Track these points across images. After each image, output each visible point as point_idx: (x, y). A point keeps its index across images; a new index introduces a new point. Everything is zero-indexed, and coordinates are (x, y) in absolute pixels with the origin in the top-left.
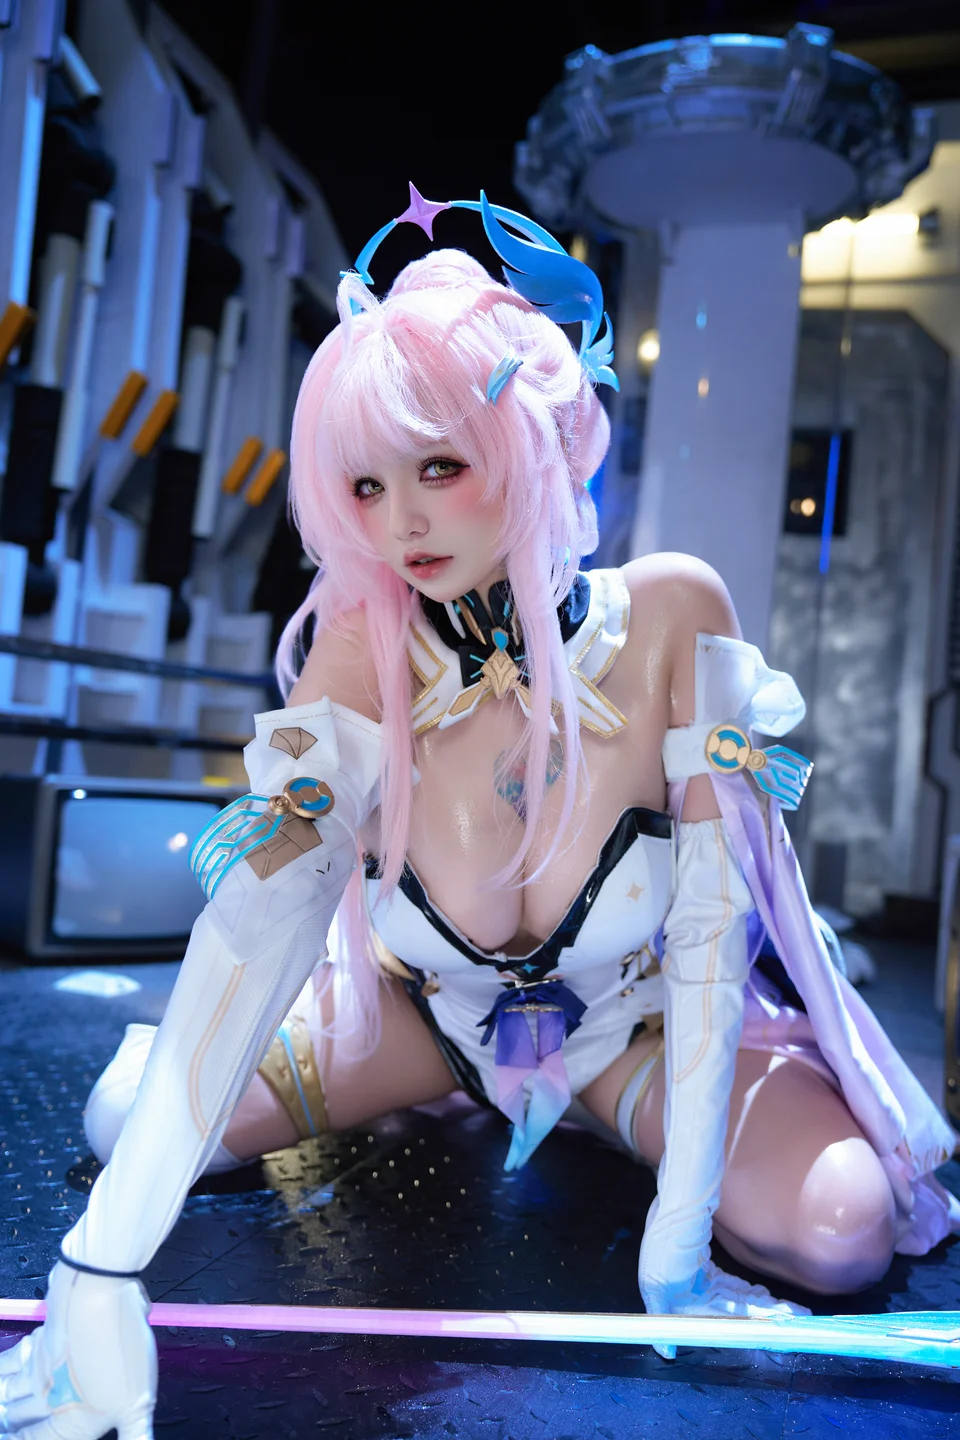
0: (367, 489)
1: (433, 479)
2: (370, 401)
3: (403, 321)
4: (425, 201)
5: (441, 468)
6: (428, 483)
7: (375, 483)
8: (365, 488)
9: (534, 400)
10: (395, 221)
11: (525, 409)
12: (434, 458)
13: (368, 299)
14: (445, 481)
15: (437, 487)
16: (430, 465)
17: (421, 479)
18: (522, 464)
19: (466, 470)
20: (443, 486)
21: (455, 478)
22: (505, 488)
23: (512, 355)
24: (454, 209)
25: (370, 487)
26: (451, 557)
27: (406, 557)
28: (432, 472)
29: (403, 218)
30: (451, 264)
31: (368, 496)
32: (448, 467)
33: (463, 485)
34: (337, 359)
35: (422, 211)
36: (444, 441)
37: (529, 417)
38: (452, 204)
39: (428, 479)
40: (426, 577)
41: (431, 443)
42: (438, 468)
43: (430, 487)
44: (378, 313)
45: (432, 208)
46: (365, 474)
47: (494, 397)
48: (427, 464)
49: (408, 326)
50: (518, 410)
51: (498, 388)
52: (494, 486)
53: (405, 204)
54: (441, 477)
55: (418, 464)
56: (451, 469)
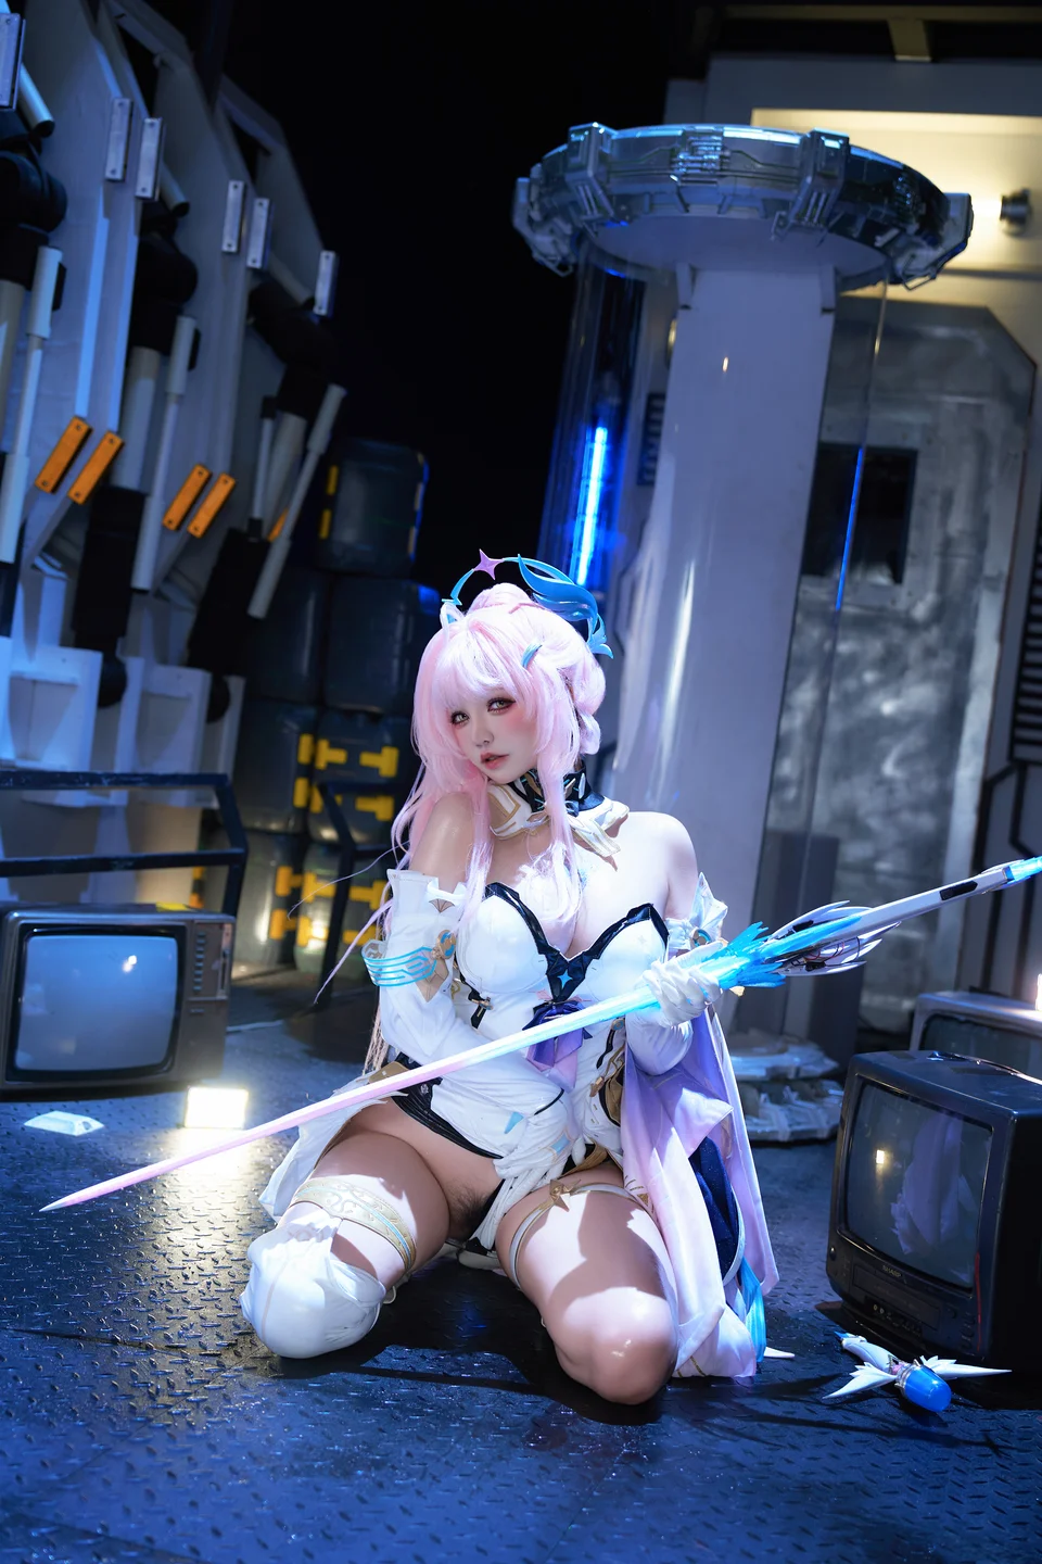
0: (458, 719)
1: (496, 710)
2: (459, 668)
3: (476, 625)
4: (490, 558)
5: (500, 704)
6: (493, 712)
7: (464, 715)
8: (457, 718)
9: (548, 664)
10: (473, 570)
12: (496, 698)
13: (457, 614)
14: (502, 710)
15: (497, 714)
16: (493, 701)
17: (489, 710)
18: (543, 699)
19: (514, 704)
20: (500, 714)
21: (507, 708)
23: (535, 643)
24: (505, 562)
25: (461, 717)
26: (509, 755)
27: (482, 756)
28: (495, 706)
29: (479, 568)
30: (506, 592)
31: (459, 723)
32: (502, 702)
33: (512, 713)
34: (440, 648)
35: (488, 564)
36: (501, 688)
37: (547, 676)
38: (504, 560)
39: (492, 710)
40: (492, 768)
41: (494, 689)
42: (498, 704)
43: (494, 714)
44: (464, 621)
45: (492, 563)
46: (455, 709)
47: (526, 665)
48: (491, 702)
49: (479, 628)
50: (540, 673)
51: (529, 659)
52: (529, 712)
53: (478, 561)
54: (499, 709)
55: (487, 702)
56: (504, 704)
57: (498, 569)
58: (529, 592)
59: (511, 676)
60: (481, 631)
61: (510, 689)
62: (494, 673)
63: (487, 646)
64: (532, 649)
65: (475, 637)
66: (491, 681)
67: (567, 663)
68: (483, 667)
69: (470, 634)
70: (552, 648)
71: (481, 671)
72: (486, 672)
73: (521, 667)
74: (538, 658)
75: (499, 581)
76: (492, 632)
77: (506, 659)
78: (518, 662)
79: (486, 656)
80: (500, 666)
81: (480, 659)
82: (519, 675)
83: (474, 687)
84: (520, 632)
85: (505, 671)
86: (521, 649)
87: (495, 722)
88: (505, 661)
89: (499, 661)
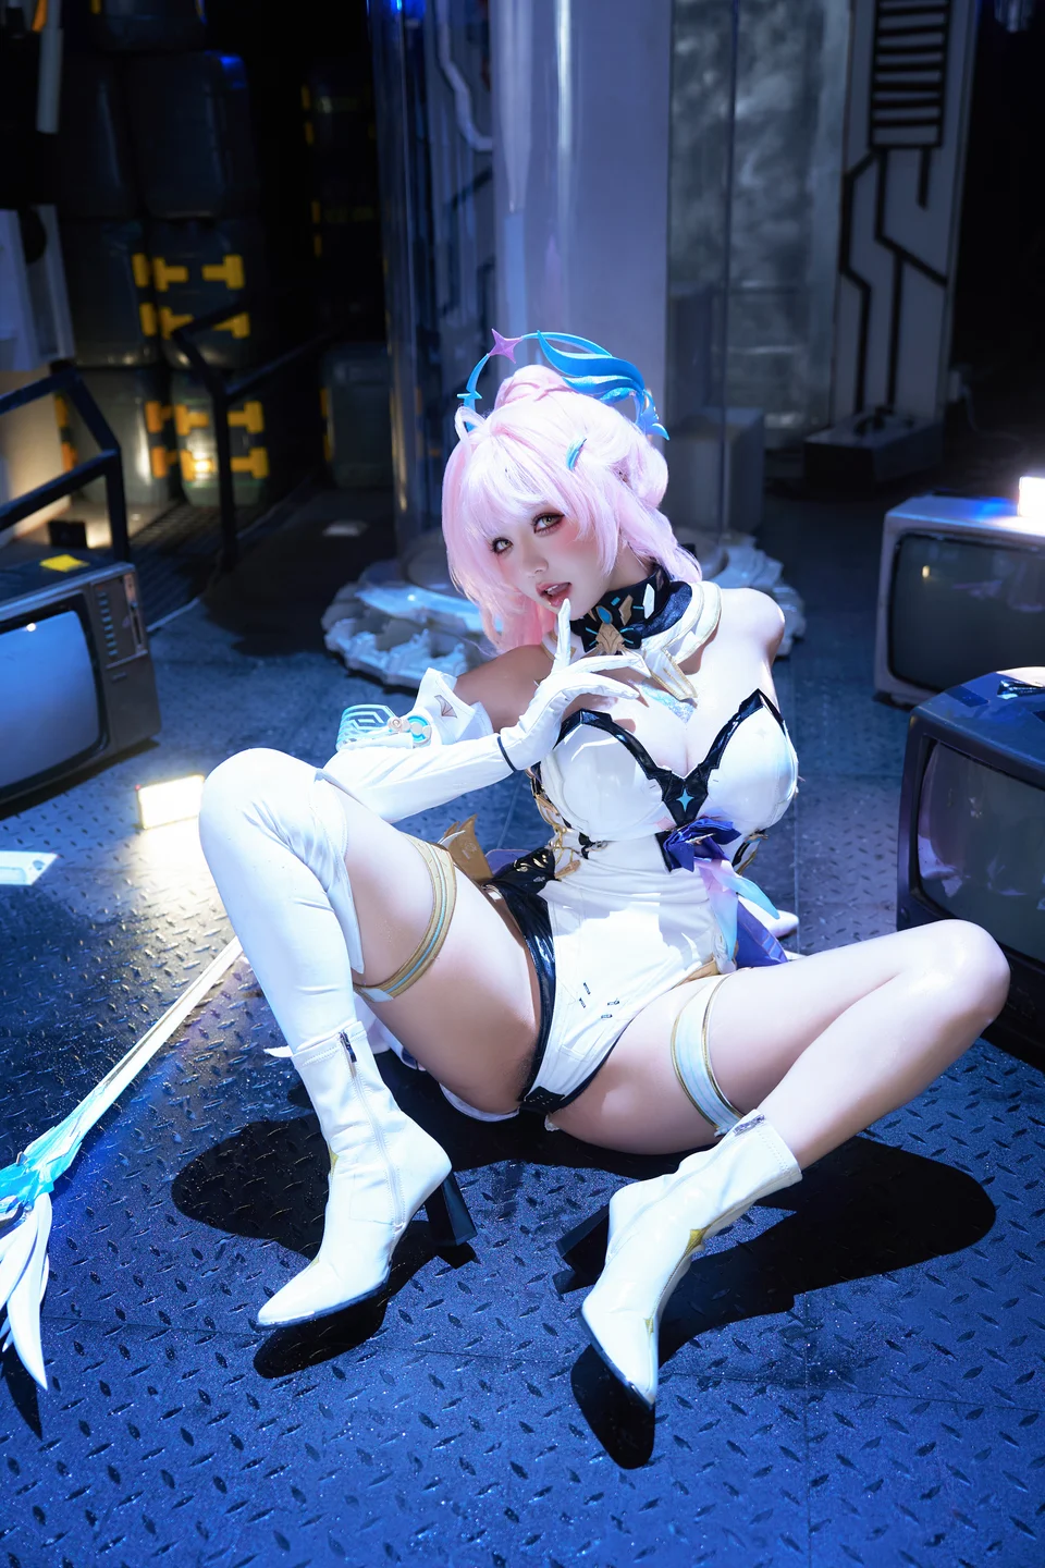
0: (501, 546)
1: (543, 529)
2: (491, 489)
3: (502, 429)
5: (547, 520)
6: (540, 532)
7: (506, 541)
8: (499, 546)
10: (488, 356)
11: (593, 472)
12: (541, 515)
14: (551, 529)
15: (547, 535)
16: (539, 519)
17: (536, 531)
19: (564, 520)
20: (551, 533)
21: (557, 525)
22: (593, 524)
23: (578, 438)
25: (503, 544)
26: (569, 584)
27: (538, 590)
28: (542, 524)
29: (493, 352)
31: (503, 551)
32: (550, 519)
33: (563, 530)
34: (462, 465)
35: (504, 346)
36: (545, 503)
38: (523, 337)
39: (539, 530)
41: (534, 506)
42: (544, 521)
43: (542, 536)
44: (484, 425)
45: (509, 344)
46: (494, 536)
47: (572, 467)
48: (536, 522)
49: (502, 431)
50: (590, 474)
51: (573, 460)
52: (584, 522)
54: (548, 527)
55: (531, 522)
56: (554, 520)
59: (556, 485)
60: (508, 434)
61: (560, 505)
62: (536, 490)
63: (521, 452)
64: (577, 446)
65: (500, 443)
67: (617, 456)
68: (520, 484)
69: (496, 442)
70: (598, 440)
71: (516, 487)
72: (524, 487)
73: (566, 469)
74: (584, 457)
76: (518, 433)
77: (547, 464)
78: (561, 464)
79: (520, 466)
80: (539, 475)
81: (513, 472)
82: (565, 482)
83: (514, 509)
84: (557, 428)
85: (546, 479)
86: (562, 447)
87: (546, 544)
88: (546, 467)
89: (538, 469)
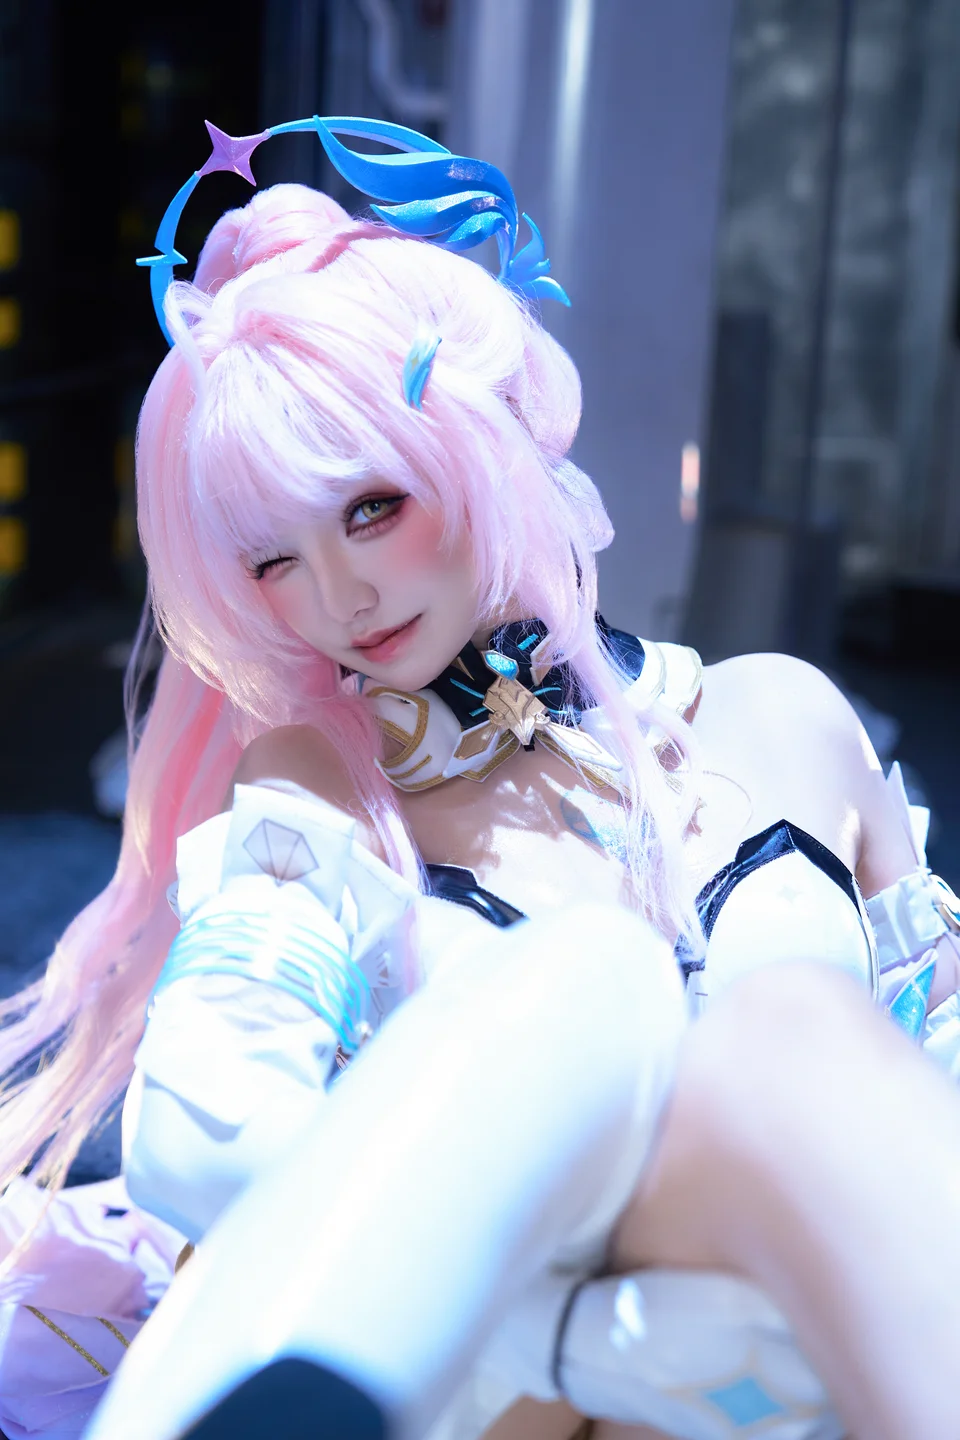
1: (364, 527)
4: (233, 139)
5: (373, 509)
6: (358, 534)
10: (197, 175)
11: (463, 405)
12: (360, 497)
14: (381, 526)
15: (372, 537)
16: (356, 509)
17: (349, 533)
19: (409, 506)
20: (380, 534)
21: (394, 518)
23: (425, 336)
24: (275, 138)
26: (420, 617)
28: (361, 518)
29: (211, 166)
30: (288, 206)
32: (379, 505)
33: (407, 525)
35: (234, 152)
36: (368, 474)
37: (470, 411)
38: (269, 132)
39: (356, 529)
41: (347, 484)
42: (368, 510)
45: (243, 147)
47: (416, 398)
48: (352, 509)
49: (270, 332)
50: (454, 409)
51: (418, 386)
52: (452, 513)
53: (206, 148)
54: (373, 523)
55: (341, 515)
56: (384, 509)
57: (258, 159)
58: (352, 202)
59: (390, 439)
60: (278, 337)
61: (395, 471)
62: (349, 448)
63: (309, 376)
64: (421, 354)
65: (269, 357)
66: (344, 469)
68: (317, 439)
69: (253, 354)
70: (459, 338)
71: (315, 451)
72: (326, 447)
73: (405, 406)
74: (441, 377)
75: (264, 184)
76: (307, 335)
77: (364, 394)
78: (393, 395)
79: (313, 403)
80: (356, 422)
82: (407, 433)
83: (308, 493)
84: (377, 315)
85: (371, 430)
86: (393, 357)
87: (369, 557)
88: (365, 406)
89: (351, 410)
